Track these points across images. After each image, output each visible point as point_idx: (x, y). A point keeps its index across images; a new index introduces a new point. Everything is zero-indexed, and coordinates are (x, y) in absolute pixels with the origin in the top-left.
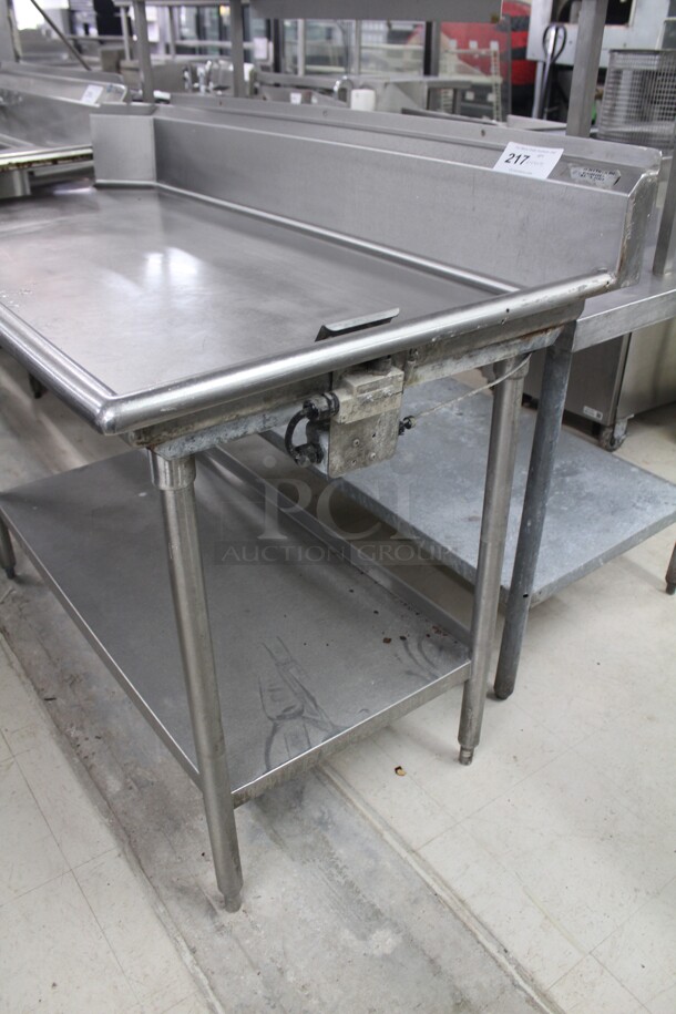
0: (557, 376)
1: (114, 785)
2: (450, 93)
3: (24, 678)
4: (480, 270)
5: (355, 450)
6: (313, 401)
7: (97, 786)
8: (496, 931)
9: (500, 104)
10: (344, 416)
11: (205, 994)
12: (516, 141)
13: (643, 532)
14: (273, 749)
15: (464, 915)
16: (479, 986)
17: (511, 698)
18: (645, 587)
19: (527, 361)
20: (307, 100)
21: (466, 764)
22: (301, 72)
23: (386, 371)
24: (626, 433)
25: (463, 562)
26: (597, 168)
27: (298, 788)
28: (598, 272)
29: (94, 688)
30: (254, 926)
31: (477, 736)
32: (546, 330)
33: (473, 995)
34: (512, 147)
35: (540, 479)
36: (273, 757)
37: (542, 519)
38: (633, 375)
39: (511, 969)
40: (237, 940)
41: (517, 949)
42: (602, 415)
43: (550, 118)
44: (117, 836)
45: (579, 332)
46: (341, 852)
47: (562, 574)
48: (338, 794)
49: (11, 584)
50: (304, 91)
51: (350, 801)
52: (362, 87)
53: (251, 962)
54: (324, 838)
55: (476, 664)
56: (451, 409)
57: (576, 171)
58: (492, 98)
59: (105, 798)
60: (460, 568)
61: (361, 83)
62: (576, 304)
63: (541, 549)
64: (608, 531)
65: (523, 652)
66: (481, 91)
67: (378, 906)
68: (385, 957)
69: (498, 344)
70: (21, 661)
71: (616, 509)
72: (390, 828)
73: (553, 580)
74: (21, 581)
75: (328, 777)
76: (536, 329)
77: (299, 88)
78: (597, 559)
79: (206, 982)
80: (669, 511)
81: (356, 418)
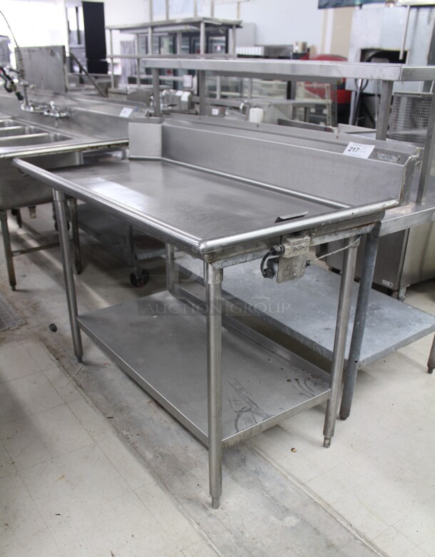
0: (372, 249)
1: (149, 455)
2: (302, 109)
3: (95, 408)
4: (336, 200)
5: (288, 272)
6: (275, 247)
7: (141, 455)
8: (346, 517)
9: (330, 115)
10: (287, 254)
11: (207, 541)
12: (353, 141)
13: (415, 335)
14: (238, 423)
15: (330, 511)
16: (338, 539)
17: (348, 419)
18: (417, 370)
19: (359, 239)
20: (222, 114)
21: (327, 447)
22: (218, 97)
23: (303, 237)
24: (405, 295)
25: (323, 348)
26: (390, 154)
27: (243, 458)
28: (390, 199)
29: (133, 413)
30: (226, 514)
31: (333, 431)
32: (368, 225)
33: (336, 542)
34: (351, 144)
35: (363, 300)
36: (239, 427)
37: (364, 321)
38: (409, 263)
39: (354, 532)
40: (219, 520)
41: (356, 524)
42: (392, 284)
43: (359, 125)
44: (154, 477)
45: (382, 227)
46: (267, 484)
47: (374, 353)
48: (263, 460)
49: (81, 365)
50: (220, 108)
51: (270, 463)
52: (255, 107)
53: (227, 529)
54: (258, 478)
55: (333, 391)
56: (313, 278)
57: (381, 155)
58: (325, 111)
59: (145, 460)
60: (322, 351)
61: (255, 104)
62: (381, 213)
63: (363, 343)
64: (396, 335)
65: (353, 399)
66: (320, 108)
67: (287, 507)
68: (292, 527)
69: (347, 230)
70: (93, 400)
71: (400, 325)
72: (290, 474)
73: (369, 356)
74: (86, 364)
75: (258, 452)
76: (363, 224)
77: (217, 106)
78: (391, 347)
79: (206, 536)
80: (428, 326)
81: (291, 256)
